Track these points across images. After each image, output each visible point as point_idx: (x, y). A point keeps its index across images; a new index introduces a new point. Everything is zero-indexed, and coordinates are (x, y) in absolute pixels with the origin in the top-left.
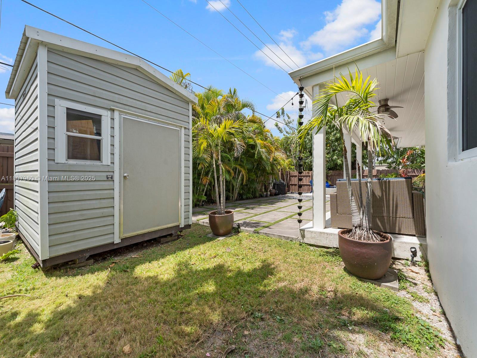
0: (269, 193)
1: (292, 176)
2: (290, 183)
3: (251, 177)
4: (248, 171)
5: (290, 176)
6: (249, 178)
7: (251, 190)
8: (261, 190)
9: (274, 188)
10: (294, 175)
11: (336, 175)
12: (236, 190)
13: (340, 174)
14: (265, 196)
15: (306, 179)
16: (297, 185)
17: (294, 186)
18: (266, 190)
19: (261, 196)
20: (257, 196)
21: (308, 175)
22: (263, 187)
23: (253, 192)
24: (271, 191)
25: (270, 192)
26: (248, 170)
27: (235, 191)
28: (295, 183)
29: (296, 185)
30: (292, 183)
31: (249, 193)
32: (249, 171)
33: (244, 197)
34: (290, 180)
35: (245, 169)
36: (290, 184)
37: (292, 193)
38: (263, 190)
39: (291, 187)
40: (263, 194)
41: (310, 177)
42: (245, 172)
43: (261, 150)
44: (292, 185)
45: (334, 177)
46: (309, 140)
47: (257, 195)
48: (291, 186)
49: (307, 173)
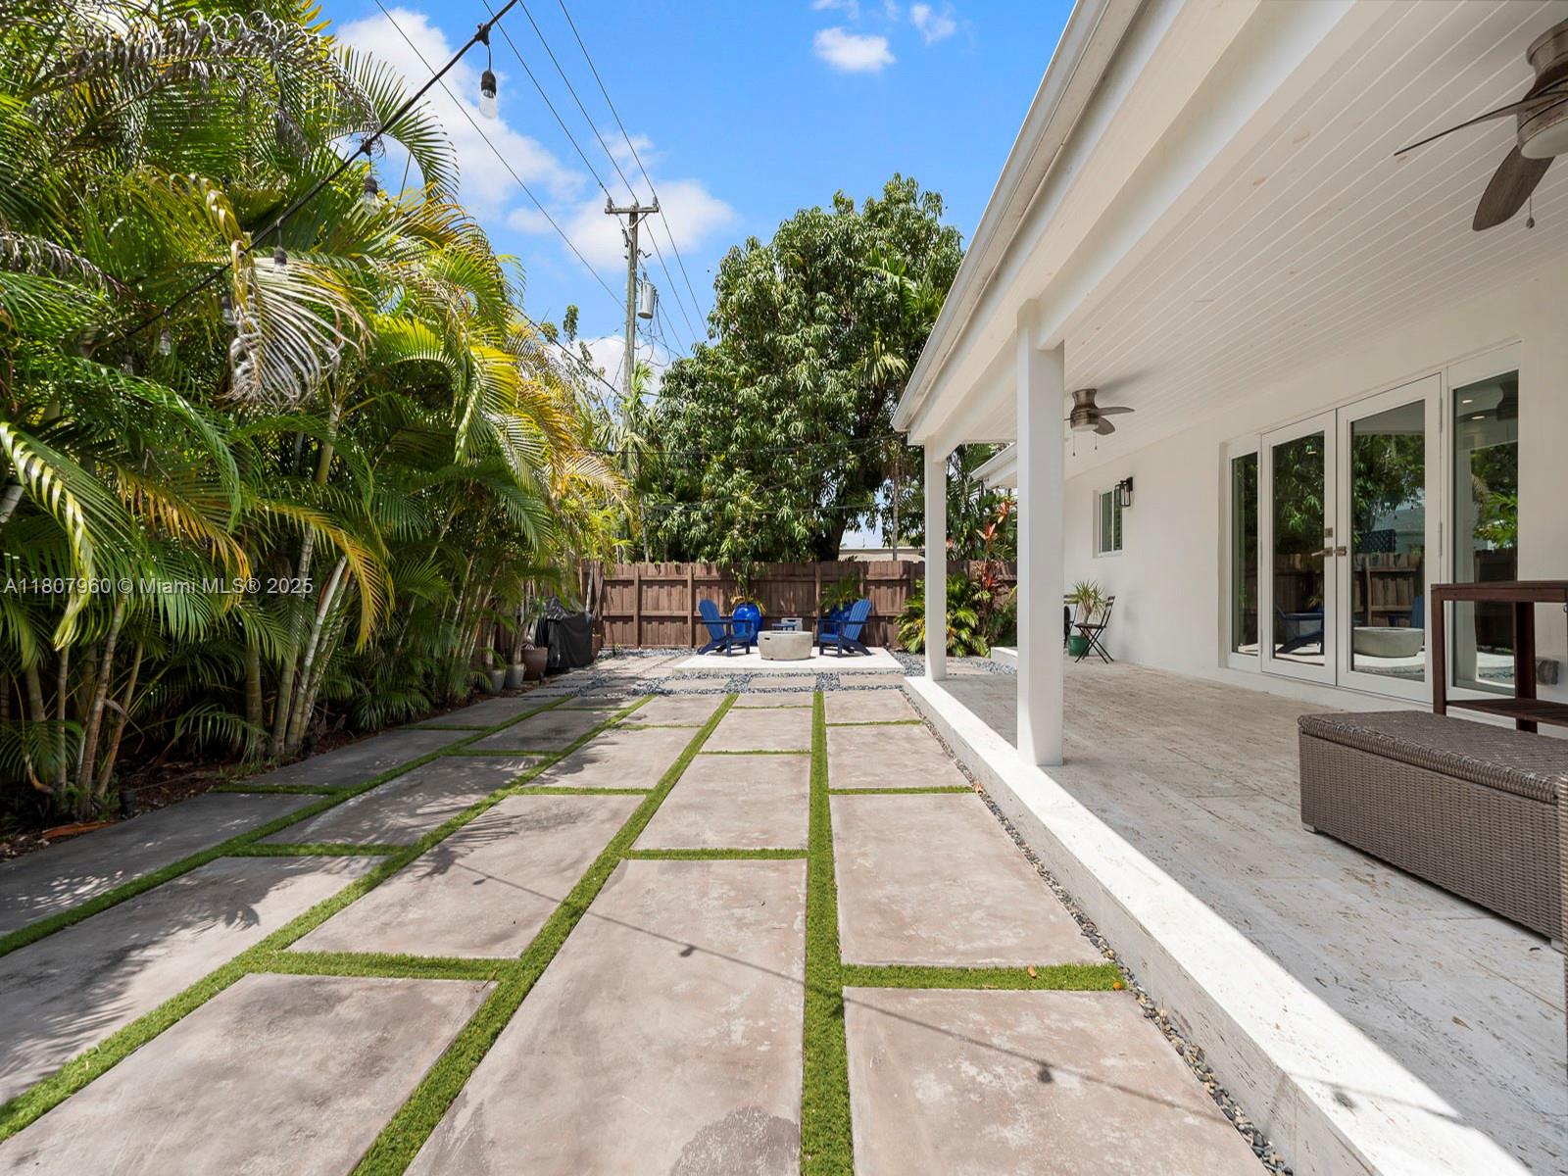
0: (520, 668)
1: (614, 583)
2: (605, 613)
3: (417, 591)
4: (398, 556)
5: (606, 583)
6: (403, 600)
7: (419, 669)
8: (479, 659)
9: (542, 639)
10: (622, 577)
11: (779, 578)
12: (297, 684)
13: (792, 575)
14: (499, 686)
15: (670, 595)
16: (636, 618)
17: (620, 624)
18: (504, 651)
19: (480, 692)
20: (454, 697)
21: (674, 577)
22: (490, 644)
23: (427, 676)
24: (530, 657)
25: (523, 661)
26: (393, 543)
27: (287, 691)
28: (627, 613)
29: (630, 618)
30: (614, 612)
31: (407, 690)
32: (404, 552)
33: (370, 716)
34: (604, 597)
35: (371, 541)
36: (604, 618)
37: (615, 654)
38: (490, 659)
39: (607, 630)
40: (490, 676)
41: (685, 586)
42: (368, 562)
43: (495, 418)
44: (613, 619)
45: (774, 585)
46: (680, 438)
47: (460, 690)
48: (607, 624)
49: (674, 569)
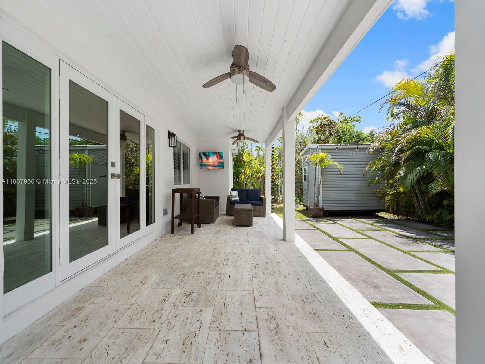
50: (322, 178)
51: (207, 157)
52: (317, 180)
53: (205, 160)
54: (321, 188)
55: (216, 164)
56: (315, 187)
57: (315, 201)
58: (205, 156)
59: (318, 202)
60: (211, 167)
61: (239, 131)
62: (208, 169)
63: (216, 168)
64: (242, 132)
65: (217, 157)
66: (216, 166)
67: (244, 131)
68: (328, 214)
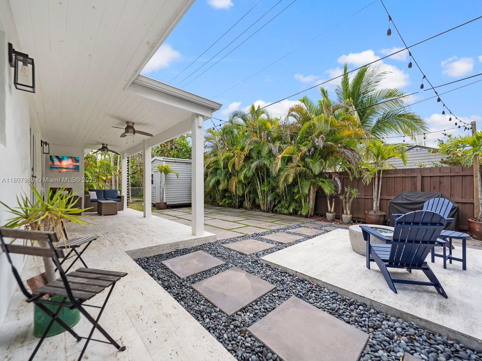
50: (165, 182)
51: (60, 160)
52: (162, 183)
53: (57, 162)
54: (165, 189)
55: (71, 167)
56: (160, 188)
57: (160, 198)
58: (58, 159)
59: (163, 198)
60: (64, 170)
61: (103, 144)
62: (60, 172)
63: (71, 170)
64: (105, 146)
65: (72, 161)
66: (70, 169)
67: (107, 145)
68: (169, 207)
